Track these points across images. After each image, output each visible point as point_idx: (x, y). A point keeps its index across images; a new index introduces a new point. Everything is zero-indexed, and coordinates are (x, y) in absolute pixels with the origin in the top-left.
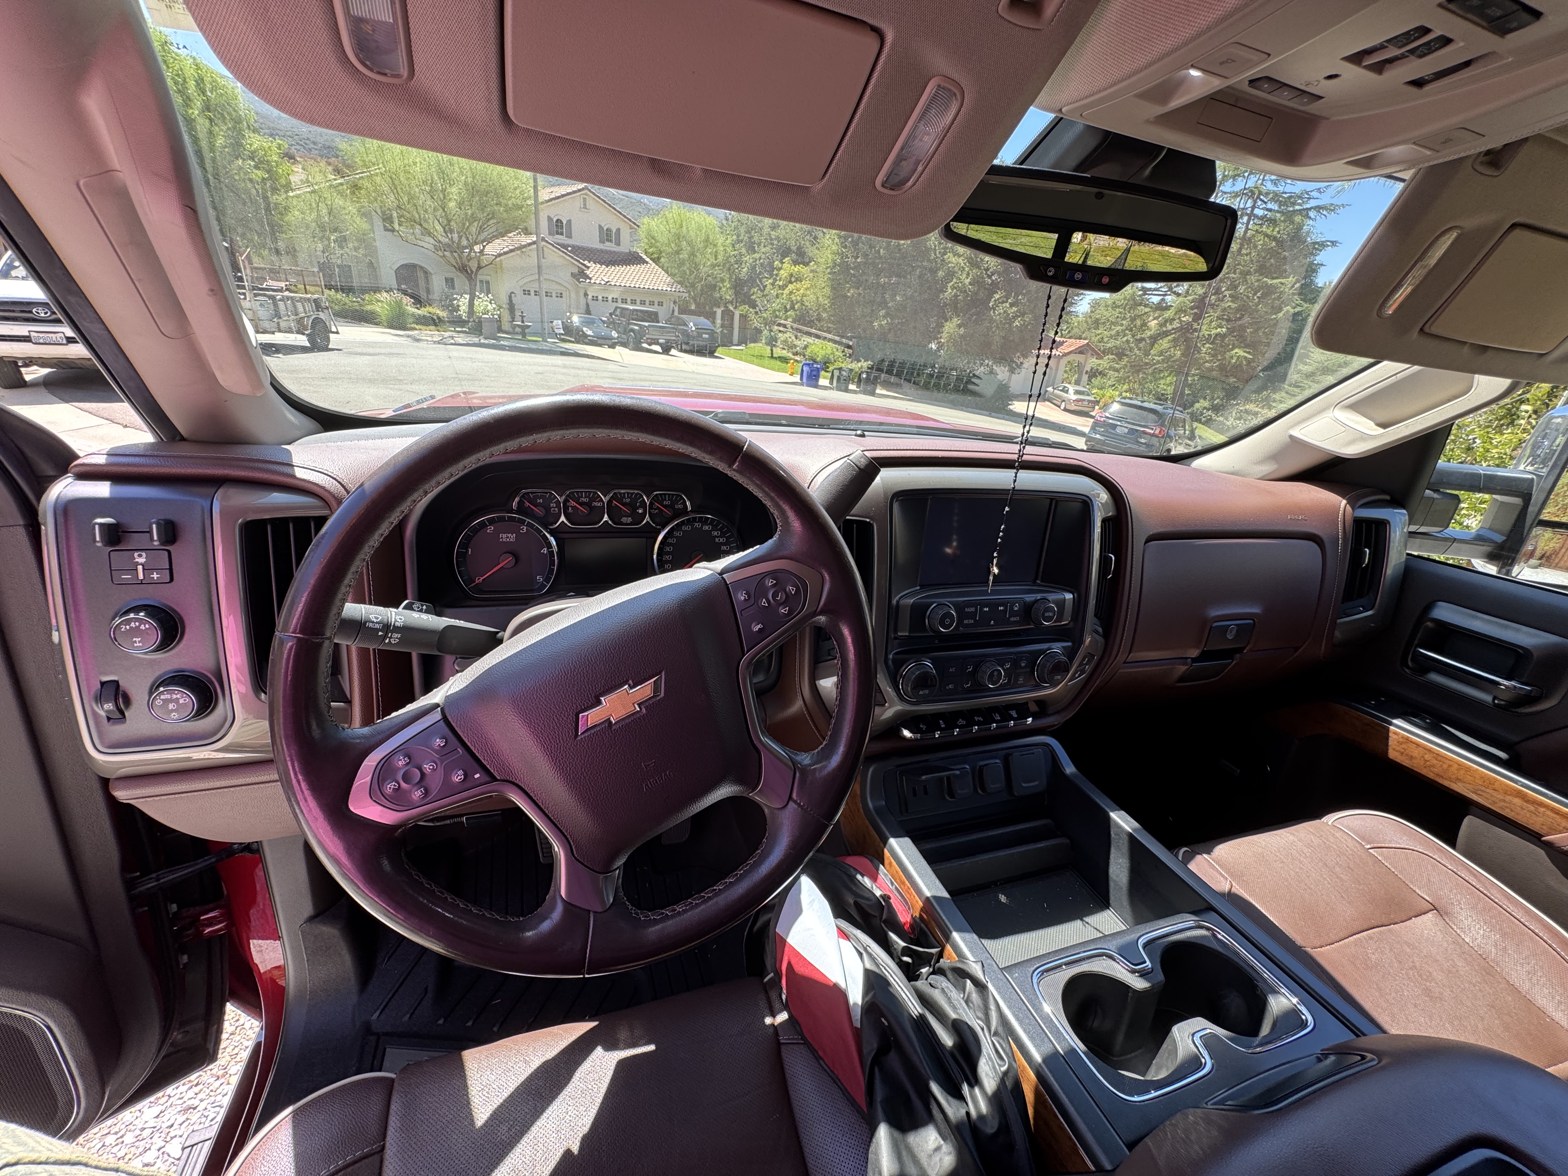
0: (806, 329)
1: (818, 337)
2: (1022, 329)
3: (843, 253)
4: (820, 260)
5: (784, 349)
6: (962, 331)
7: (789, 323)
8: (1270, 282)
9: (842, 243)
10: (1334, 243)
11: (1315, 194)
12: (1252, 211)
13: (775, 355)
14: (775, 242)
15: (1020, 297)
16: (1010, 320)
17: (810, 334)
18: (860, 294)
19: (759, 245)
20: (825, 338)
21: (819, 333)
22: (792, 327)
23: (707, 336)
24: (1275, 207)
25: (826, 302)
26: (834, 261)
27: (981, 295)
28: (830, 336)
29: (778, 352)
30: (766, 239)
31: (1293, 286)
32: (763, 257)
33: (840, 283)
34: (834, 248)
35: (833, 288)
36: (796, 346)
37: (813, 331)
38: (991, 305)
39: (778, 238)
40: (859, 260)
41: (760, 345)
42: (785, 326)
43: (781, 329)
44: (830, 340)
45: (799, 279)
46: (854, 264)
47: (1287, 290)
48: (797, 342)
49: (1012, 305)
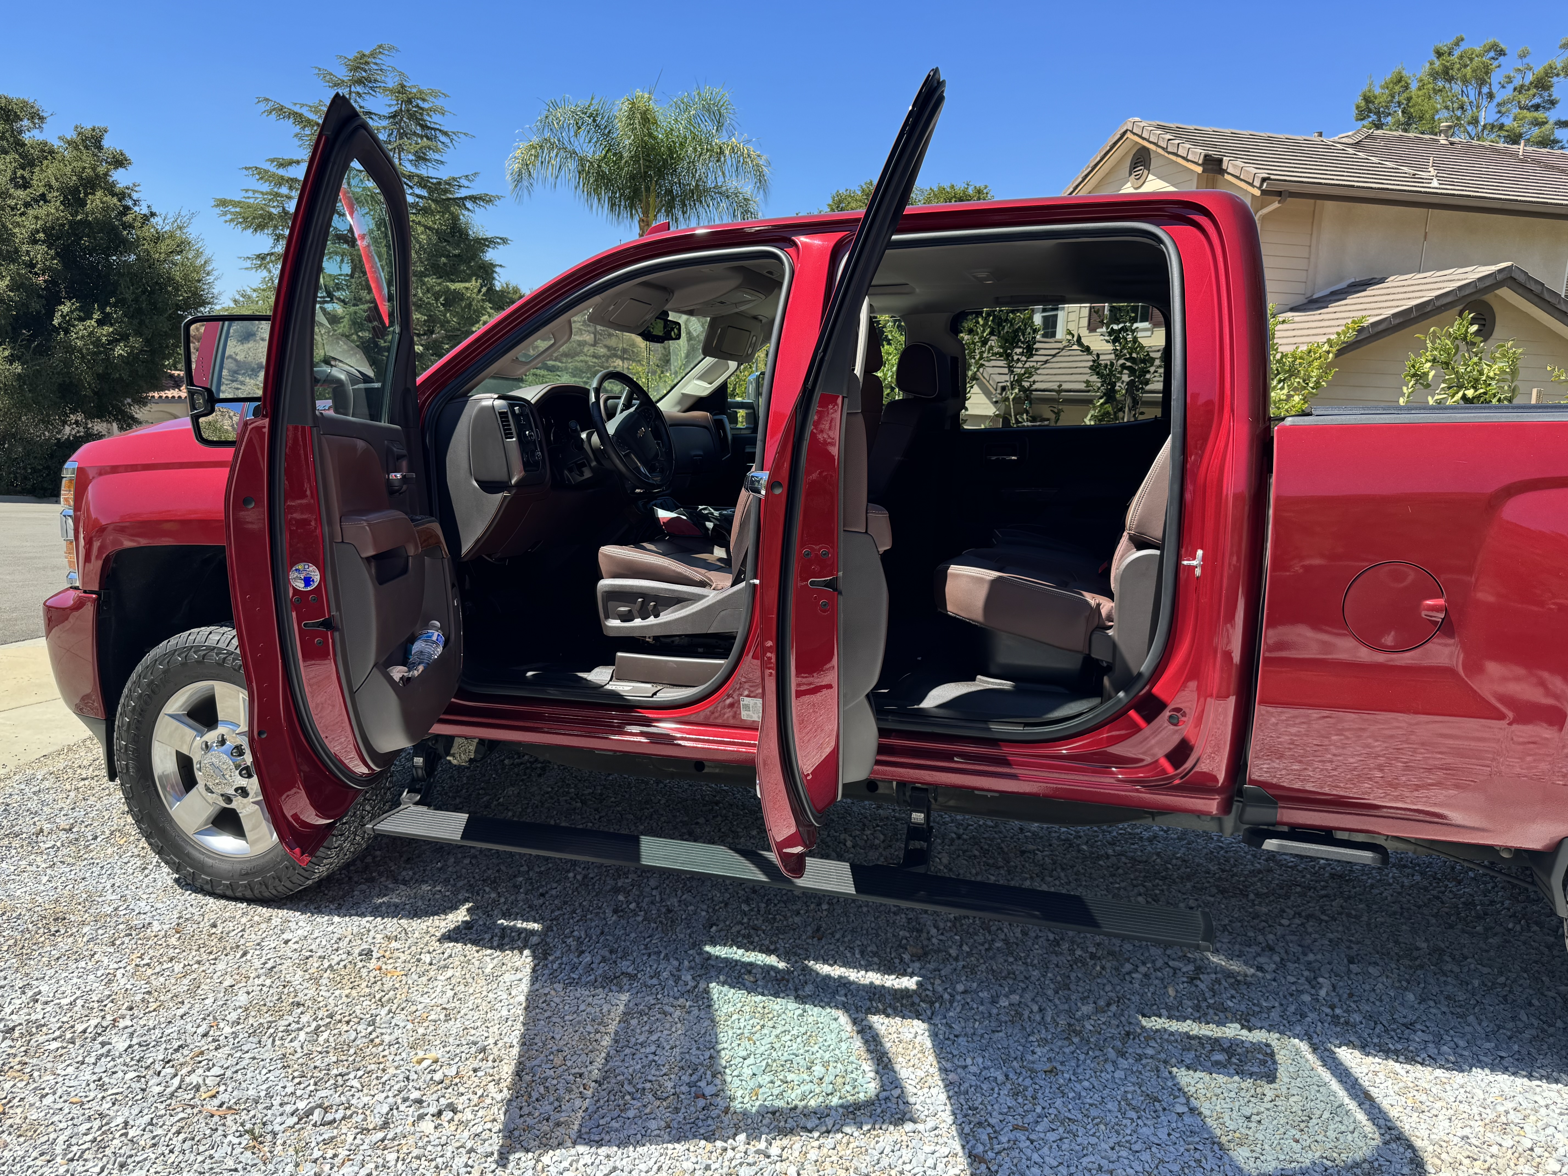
2: (129, 361)
6: (18, 368)
8: (453, 286)
10: (504, 241)
11: (463, 182)
15: (108, 309)
16: (102, 349)
24: (424, 193)
27: (36, 306)
31: (480, 291)
38: (55, 322)
47: (474, 296)
49: (100, 323)
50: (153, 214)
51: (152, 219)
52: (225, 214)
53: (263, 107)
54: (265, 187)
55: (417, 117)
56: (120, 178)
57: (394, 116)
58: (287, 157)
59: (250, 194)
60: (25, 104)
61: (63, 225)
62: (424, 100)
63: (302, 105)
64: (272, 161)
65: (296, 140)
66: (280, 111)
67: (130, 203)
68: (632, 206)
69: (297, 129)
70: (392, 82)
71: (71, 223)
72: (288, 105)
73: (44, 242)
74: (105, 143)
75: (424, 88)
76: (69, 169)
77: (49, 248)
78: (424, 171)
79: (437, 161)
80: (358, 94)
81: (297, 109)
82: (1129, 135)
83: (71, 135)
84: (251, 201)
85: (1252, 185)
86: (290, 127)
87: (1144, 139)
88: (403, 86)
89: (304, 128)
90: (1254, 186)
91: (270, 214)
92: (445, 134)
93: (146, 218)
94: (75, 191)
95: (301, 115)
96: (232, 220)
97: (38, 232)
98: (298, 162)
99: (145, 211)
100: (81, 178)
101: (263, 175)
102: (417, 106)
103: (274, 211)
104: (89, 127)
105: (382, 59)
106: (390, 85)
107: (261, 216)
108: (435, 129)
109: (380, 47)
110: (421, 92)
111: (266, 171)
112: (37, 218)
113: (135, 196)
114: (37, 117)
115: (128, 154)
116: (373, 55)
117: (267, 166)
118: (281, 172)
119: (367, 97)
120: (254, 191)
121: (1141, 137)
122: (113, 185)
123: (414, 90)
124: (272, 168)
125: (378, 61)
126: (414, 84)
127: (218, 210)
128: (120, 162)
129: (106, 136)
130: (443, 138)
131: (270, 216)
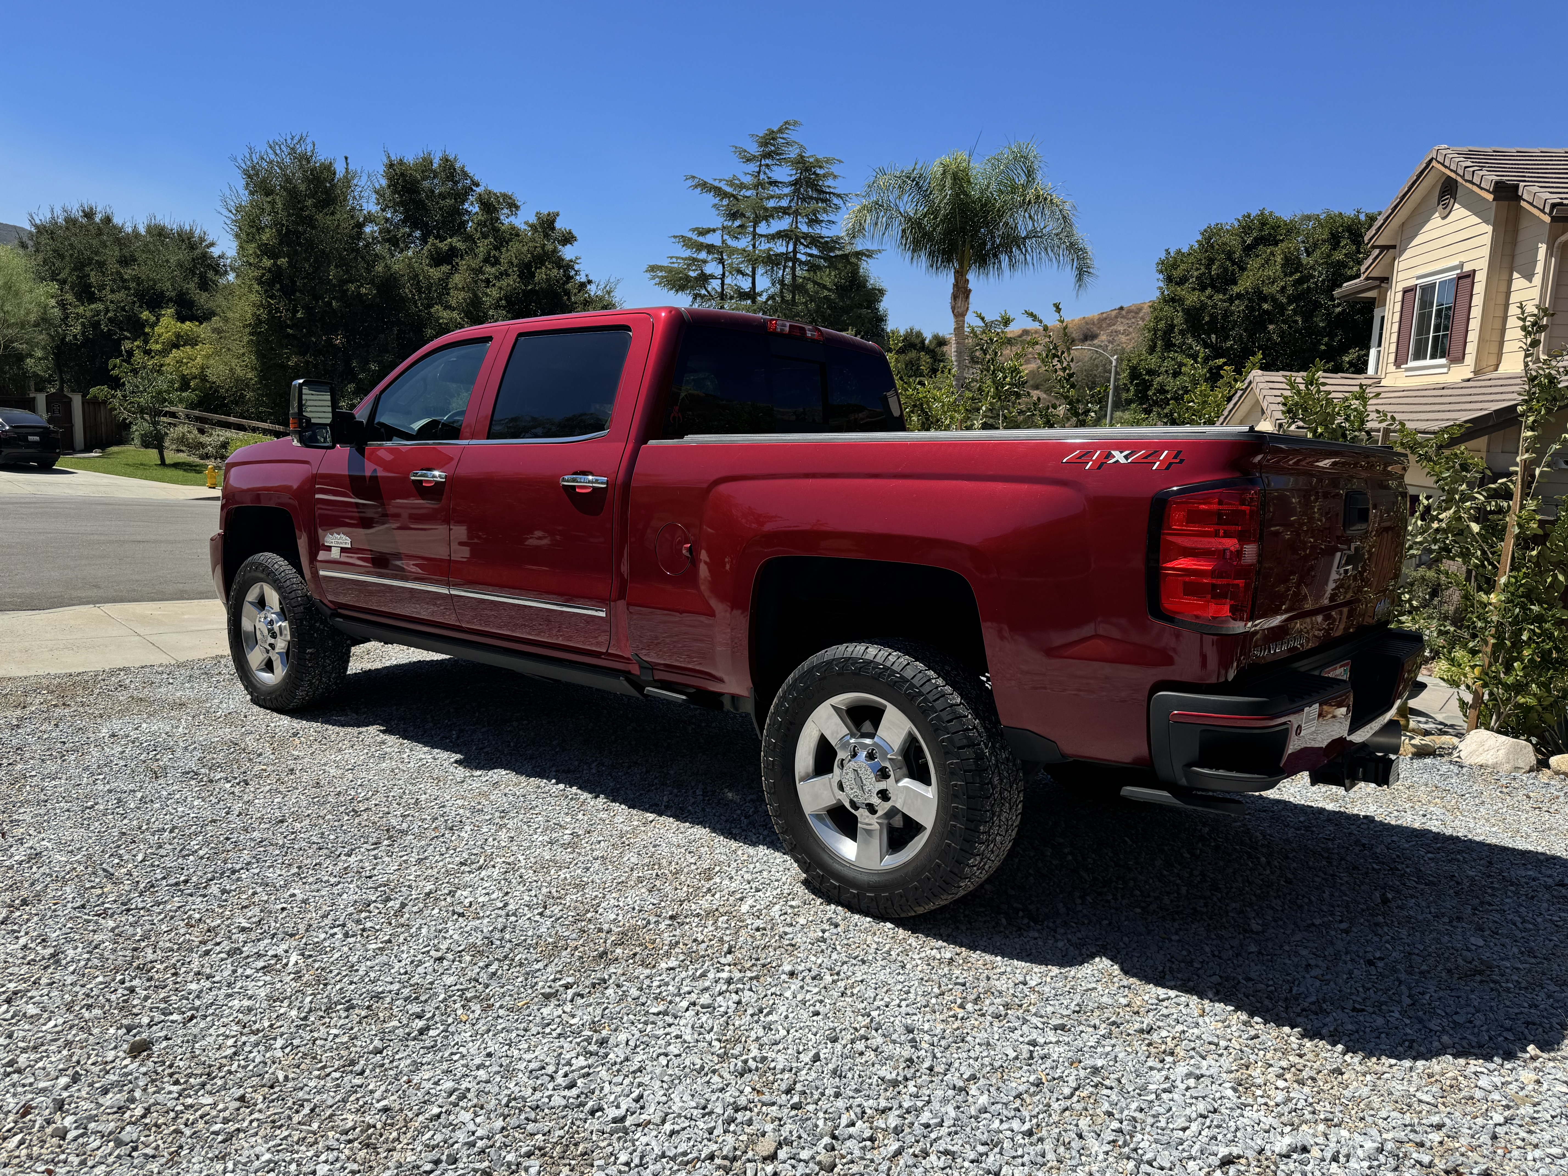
0: (217, 417)
1: (240, 428)
3: (270, 304)
4: (230, 315)
5: (179, 451)
7: (180, 409)
9: (266, 291)
12: (795, 255)
13: (168, 462)
14: (133, 285)
17: (227, 426)
18: (307, 363)
19: (102, 288)
20: (254, 430)
21: (244, 422)
22: (188, 416)
23: (37, 438)
24: (815, 252)
25: (250, 375)
26: (257, 317)
28: (265, 425)
29: (171, 456)
30: (114, 280)
32: (112, 307)
33: (272, 349)
34: (253, 297)
35: (260, 355)
36: (202, 445)
37: (232, 419)
39: (137, 279)
40: (299, 315)
41: (132, 448)
42: (173, 415)
43: (170, 420)
44: (265, 432)
45: (192, 341)
46: (291, 319)
48: (204, 439)
50: (590, 282)
51: (589, 287)
52: (653, 278)
53: (690, 183)
54: (687, 253)
55: (813, 185)
56: (567, 253)
57: (795, 183)
58: (706, 226)
59: (674, 260)
60: (505, 196)
61: (518, 294)
62: (821, 167)
63: (720, 180)
64: (693, 230)
65: (714, 210)
66: (704, 186)
67: (572, 273)
68: (949, 260)
69: (717, 200)
70: (793, 153)
71: (524, 291)
72: (710, 181)
73: (505, 307)
74: (558, 225)
75: (820, 157)
76: (526, 248)
77: (508, 312)
78: (817, 230)
79: (829, 221)
80: (767, 166)
81: (716, 184)
82: (1434, 163)
83: (533, 220)
84: (676, 265)
85: (1543, 211)
86: (710, 199)
87: (1446, 167)
88: (802, 157)
89: (721, 200)
90: (1545, 213)
91: (688, 276)
92: (839, 196)
93: (582, 286)
94: (528, 266)
95: (719, 189)
96: (660, 283)
97: (501, 299)
98: (714, 231)
99: (584, 279)
100: (533, 256)
101: (687, 243)
102: (814, 173)
103: (692, 274)
104: (546, 213)
105: (791, 135)
106: (792, 156)
107: (681, 279)
108: (830, 193)
109: (786, 123)
110: (817, 160)
111: (690, 239)
112: (501, 288)
113: (577, 267)
114: (513, 206)
115: (575, 233)
116: (780, 131)
117: (690, 235)
118: (701, 239)
119: (775, 168)
120: (677, 258)
121: (1443, 165)
122: (561, 259)
123: (811, 160)
124: (694, 237)
125: (785, 136)
126: (812, 153)
127: (648, 275)
128: (568, 239)
129: (558, 220)
130: (836, 201)
131: (687, 278)
